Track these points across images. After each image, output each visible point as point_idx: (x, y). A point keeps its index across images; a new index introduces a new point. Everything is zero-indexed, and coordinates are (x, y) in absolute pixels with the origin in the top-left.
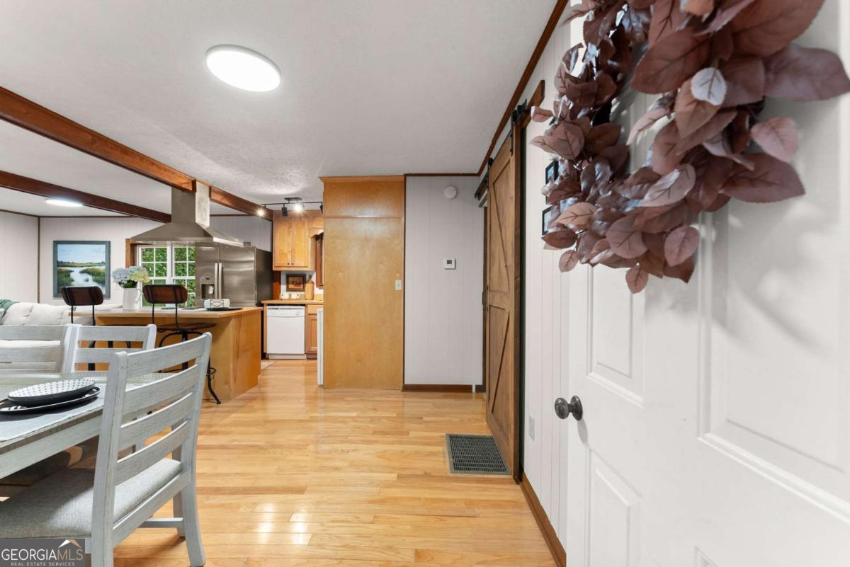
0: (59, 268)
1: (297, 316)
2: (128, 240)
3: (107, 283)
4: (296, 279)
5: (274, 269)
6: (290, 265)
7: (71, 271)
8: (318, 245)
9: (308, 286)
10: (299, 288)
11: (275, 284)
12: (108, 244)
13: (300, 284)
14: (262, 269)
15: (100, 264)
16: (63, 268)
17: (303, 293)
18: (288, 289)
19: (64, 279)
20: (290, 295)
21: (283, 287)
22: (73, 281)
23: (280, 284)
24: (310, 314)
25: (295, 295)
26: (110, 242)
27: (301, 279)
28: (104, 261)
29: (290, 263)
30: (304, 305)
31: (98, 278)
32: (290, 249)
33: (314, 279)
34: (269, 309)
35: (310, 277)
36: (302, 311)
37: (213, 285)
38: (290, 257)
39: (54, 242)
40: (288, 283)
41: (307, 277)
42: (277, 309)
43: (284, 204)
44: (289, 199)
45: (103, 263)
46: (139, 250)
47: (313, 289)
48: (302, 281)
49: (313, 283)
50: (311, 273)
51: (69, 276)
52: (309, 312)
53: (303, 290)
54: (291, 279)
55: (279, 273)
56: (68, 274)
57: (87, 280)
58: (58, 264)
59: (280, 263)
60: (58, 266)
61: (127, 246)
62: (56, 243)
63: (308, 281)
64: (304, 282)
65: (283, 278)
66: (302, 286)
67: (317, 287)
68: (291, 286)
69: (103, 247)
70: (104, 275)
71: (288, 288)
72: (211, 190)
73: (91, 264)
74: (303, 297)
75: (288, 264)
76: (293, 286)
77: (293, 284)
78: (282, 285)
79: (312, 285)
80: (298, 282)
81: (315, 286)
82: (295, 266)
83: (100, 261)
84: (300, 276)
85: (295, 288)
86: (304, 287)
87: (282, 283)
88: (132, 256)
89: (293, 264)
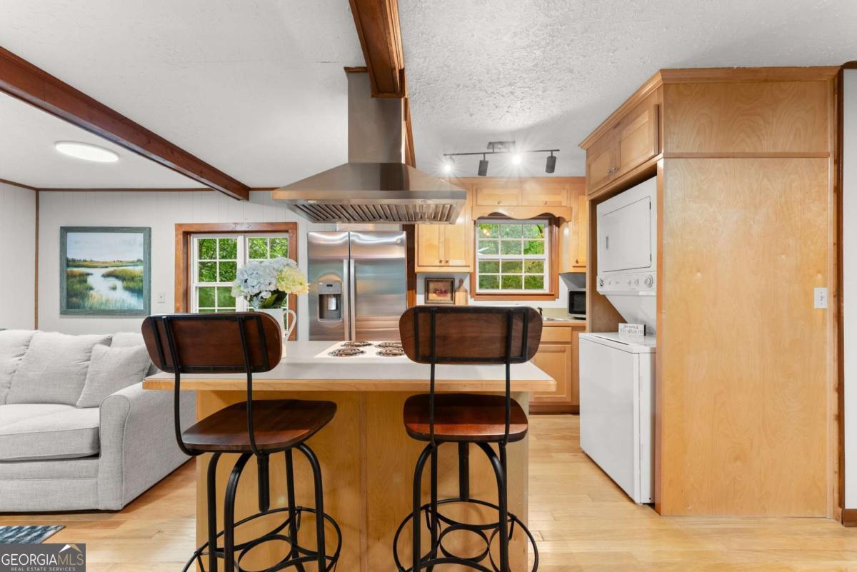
0: (69, 269)
2: (178, 226)
3: (145, 292)
4: (440, 285)
5: (415, 270)
6: (443, 264)
7: (88, 274)
9: (459, 295)
10: (445, 298)
11: (410, 293)
12: (147, 232)
13: (446, 292)
15: (134, 264)
16: (75, 270)
19: (78, 286)
21: (421, 297)
22: (91, 289)
23: (416, 293)
26: (150, 229)
27: (448, 285)
28: (142, 259)
29: (444, 260)
31: (131, 284)
32: (443, 239)
33: (466, 284)
35: (461, 282)
37: (339, 296)
38: (442, 251)
39: (62, 228)
40: (427, 291)
41: (457, 283)
43: (485, 154)
45: (139, 261)
46: (195, 242)
48: (449, 288)
49: (466, 291)
50: (461, 277)
51: (85, 281)
53: (452, 301)
54: (432, 285)
55: (415, 276)
56: (83, 278)
57: (114, 288)
58: (68, 263)
59: (427, 260)
60: (68, 266)
61: (176, 236)
62: (65, 230)
63: (459, 288)
64: (453, 290)
65: (420, 284)
66: (449, 295)
67: (472, 296)
68: (432, 296)
70: (142, 281)
71: (427, 298)
73: (121, 264)
75: (441, 261)
76: (434, 295)
77: (435, 292)
78: (419, 294)
79: (464, 293)
80: (443, 290)
81: (469, 296)
82: (450, 264)
83: (131, 260)
84: (446, 281)
85: (440, 298)
86: (452, 297)
87: (417, 291)
88: (185, 250)
89: (447, 262)
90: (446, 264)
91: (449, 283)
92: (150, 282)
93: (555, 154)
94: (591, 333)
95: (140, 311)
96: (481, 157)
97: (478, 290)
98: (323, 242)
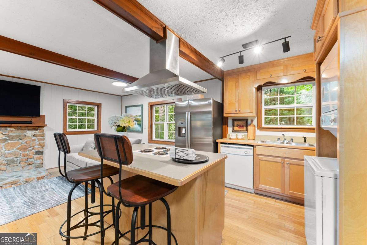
1: (246, 155)
2: (149, 103)
3: (141, 125)
4: (240, 123)
5: (225, 115)
6: (237, 112)
8: (259, 94)
9: (250, 128)
10: (243, 129)
11: (224, 127)
13: (243, 126)
14: (216, 116)
17: (246, 134)
18: (234, 131)
20: (237, 135)
21: (230, 129)
23: (228, 126)
24: (258, 155)
25: (240, 135)
26: (143, 105)
29: (237, 110)
30: (252, 146)
31: (139, 123)
32: (237, 99)
33: (255, 122)
34: (223, 146)
35: (252, 121)
36: (250, 150)
37: (185, 127)
38: (237, 105)
39: (126, 106)
40: (233, 126)
41: (249, 122)
42: (228, 147)
43: (241, 52)
44: (245, 46)
45: (140, 115)
46: (154, 108)
47: (254, 131)
48: (245, 124)
49: (254, 126)
50: (252, 118)
52: (257, 153)
53: (247, 131)
54: (236, 123)
55: (227, 118)
59: (229, 111)
61: (149, 107)
63: (251, 124)
64: (247, 125)
65: (230, 122)
66: (245, 128)
67: (258, 129)
68: (236, 128)
69: (140, 108)
71: (233, 129)
72: (181, 42)
73: (137, 116)
74: (246, 137)
75: (236, 111)
76: (237, 128)
77: (237, 126)
78: (229, 127)
79: (253, 127)
80: (242, 125)
81: (256, 129)
82: (241, 112)
83: (139, 115)
84: (243, 121)
85: (240, 129)
86: (246, 129)
87: (229, 126)
88: (151, 111)
89: (239, 111)
90: (239, 112)
91: (245, 122)
92: (143, 122)
93: (287, 40)
94: (318, 157)
95: (140, 131)
96: (239, 54)
97: (264, 125)
98: (180, 106)
